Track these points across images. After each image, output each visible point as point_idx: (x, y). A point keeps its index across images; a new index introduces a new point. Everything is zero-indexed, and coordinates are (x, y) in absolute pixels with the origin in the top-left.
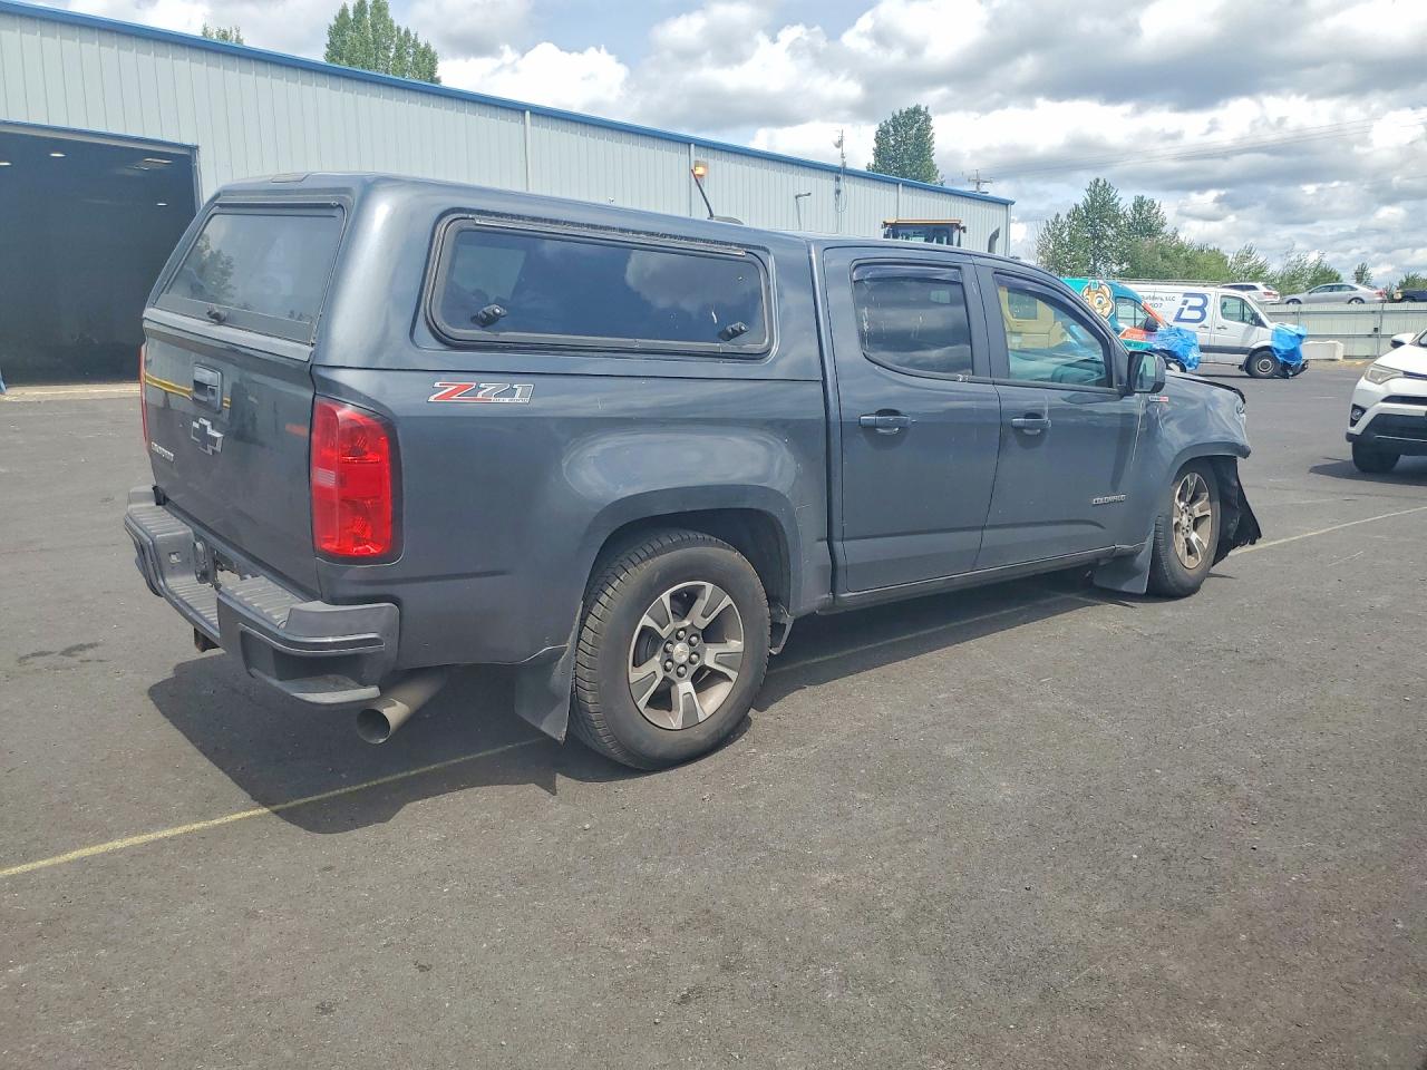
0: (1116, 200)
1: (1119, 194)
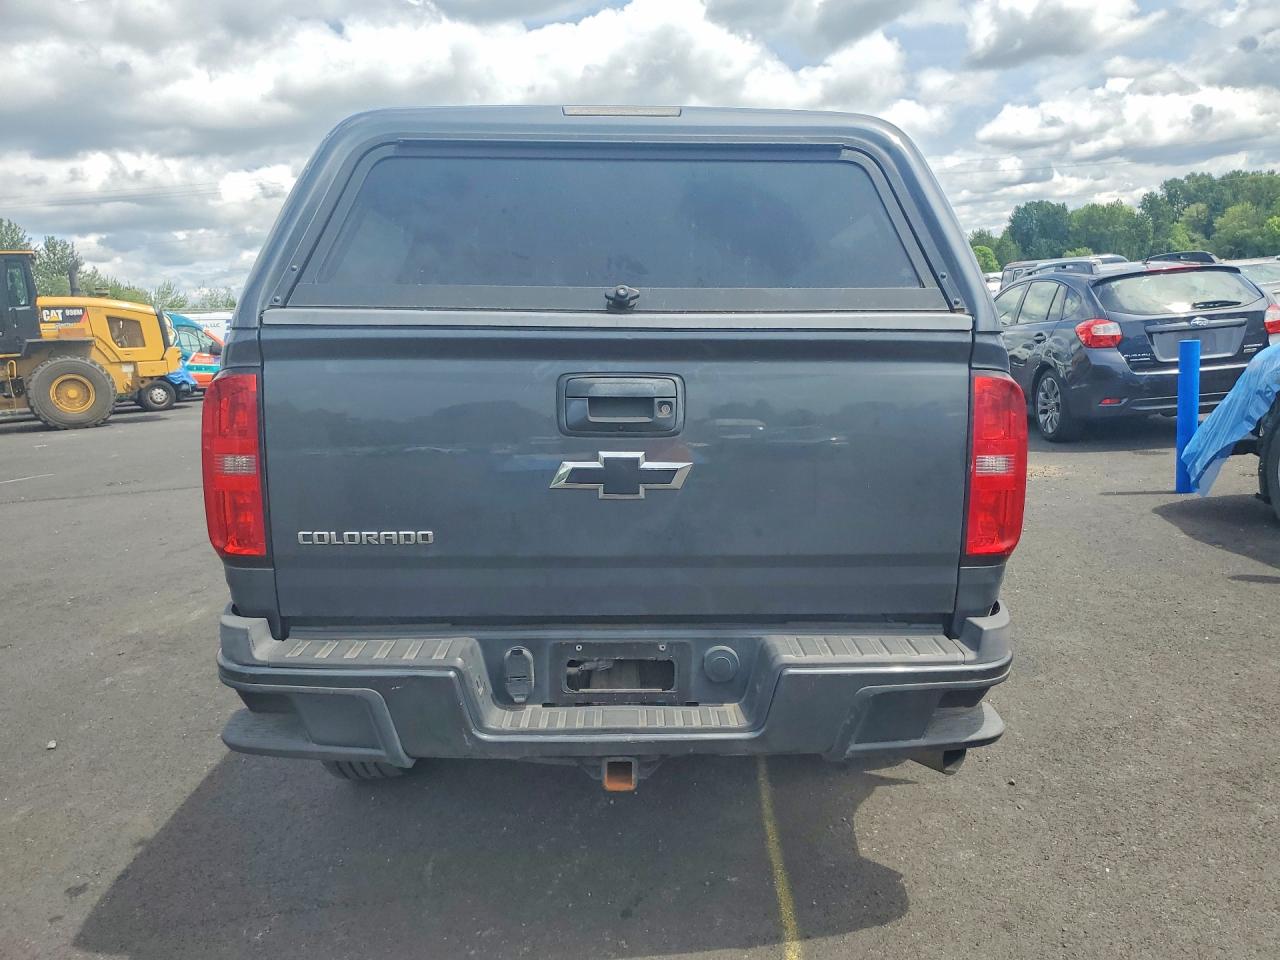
0: (26, 241)
1: (28, 235)
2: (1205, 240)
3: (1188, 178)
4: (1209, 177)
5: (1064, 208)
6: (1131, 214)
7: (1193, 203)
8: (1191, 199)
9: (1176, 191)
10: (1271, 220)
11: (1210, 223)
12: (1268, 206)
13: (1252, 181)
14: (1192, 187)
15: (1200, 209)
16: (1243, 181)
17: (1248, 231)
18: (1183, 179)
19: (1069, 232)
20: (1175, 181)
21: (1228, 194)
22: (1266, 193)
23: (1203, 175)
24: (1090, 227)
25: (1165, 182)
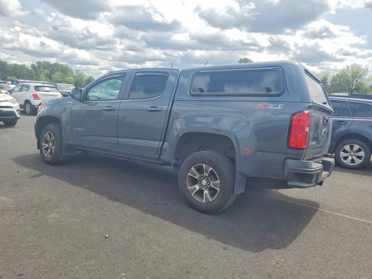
2: (50, 80)
3: (43, 62)
4: (49, 63)
5: (6, 63)
6: (28, 69)
7: (46, 69)
8: (45, 68)
9: (40, 65)
10: (66, 78)
11: (51, 76)
12: (65, 74)
13: (61, 67)
14: (45, 65)
15: (48, 72)
16: (59, 66)
17: (61, 80)
18: (42, 62)
19: (8, 71)
20: (40, 62)
21: (55, 69)
22: (65, 71)
23: (47, 62)
24: (16, 71)
25: (37, 62)
